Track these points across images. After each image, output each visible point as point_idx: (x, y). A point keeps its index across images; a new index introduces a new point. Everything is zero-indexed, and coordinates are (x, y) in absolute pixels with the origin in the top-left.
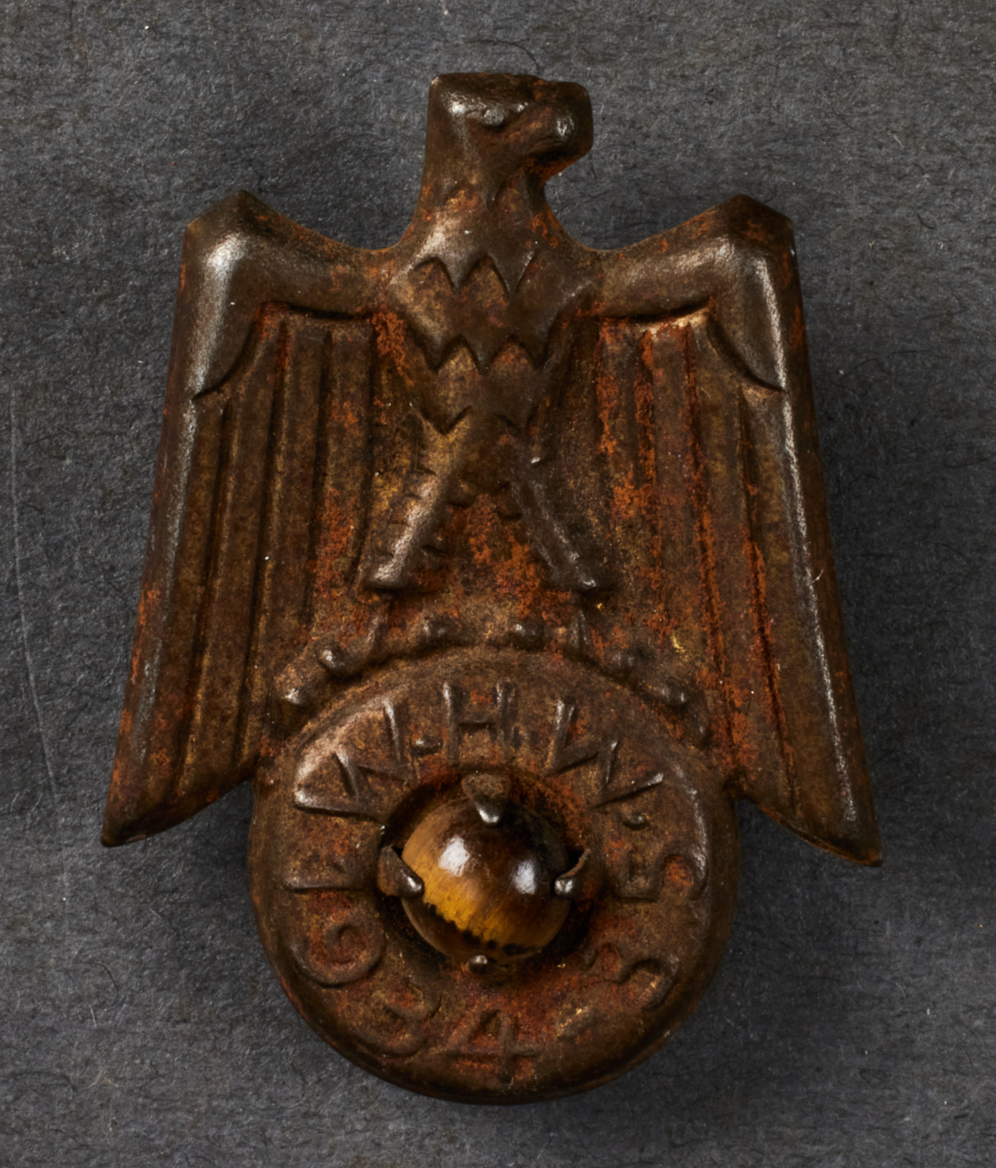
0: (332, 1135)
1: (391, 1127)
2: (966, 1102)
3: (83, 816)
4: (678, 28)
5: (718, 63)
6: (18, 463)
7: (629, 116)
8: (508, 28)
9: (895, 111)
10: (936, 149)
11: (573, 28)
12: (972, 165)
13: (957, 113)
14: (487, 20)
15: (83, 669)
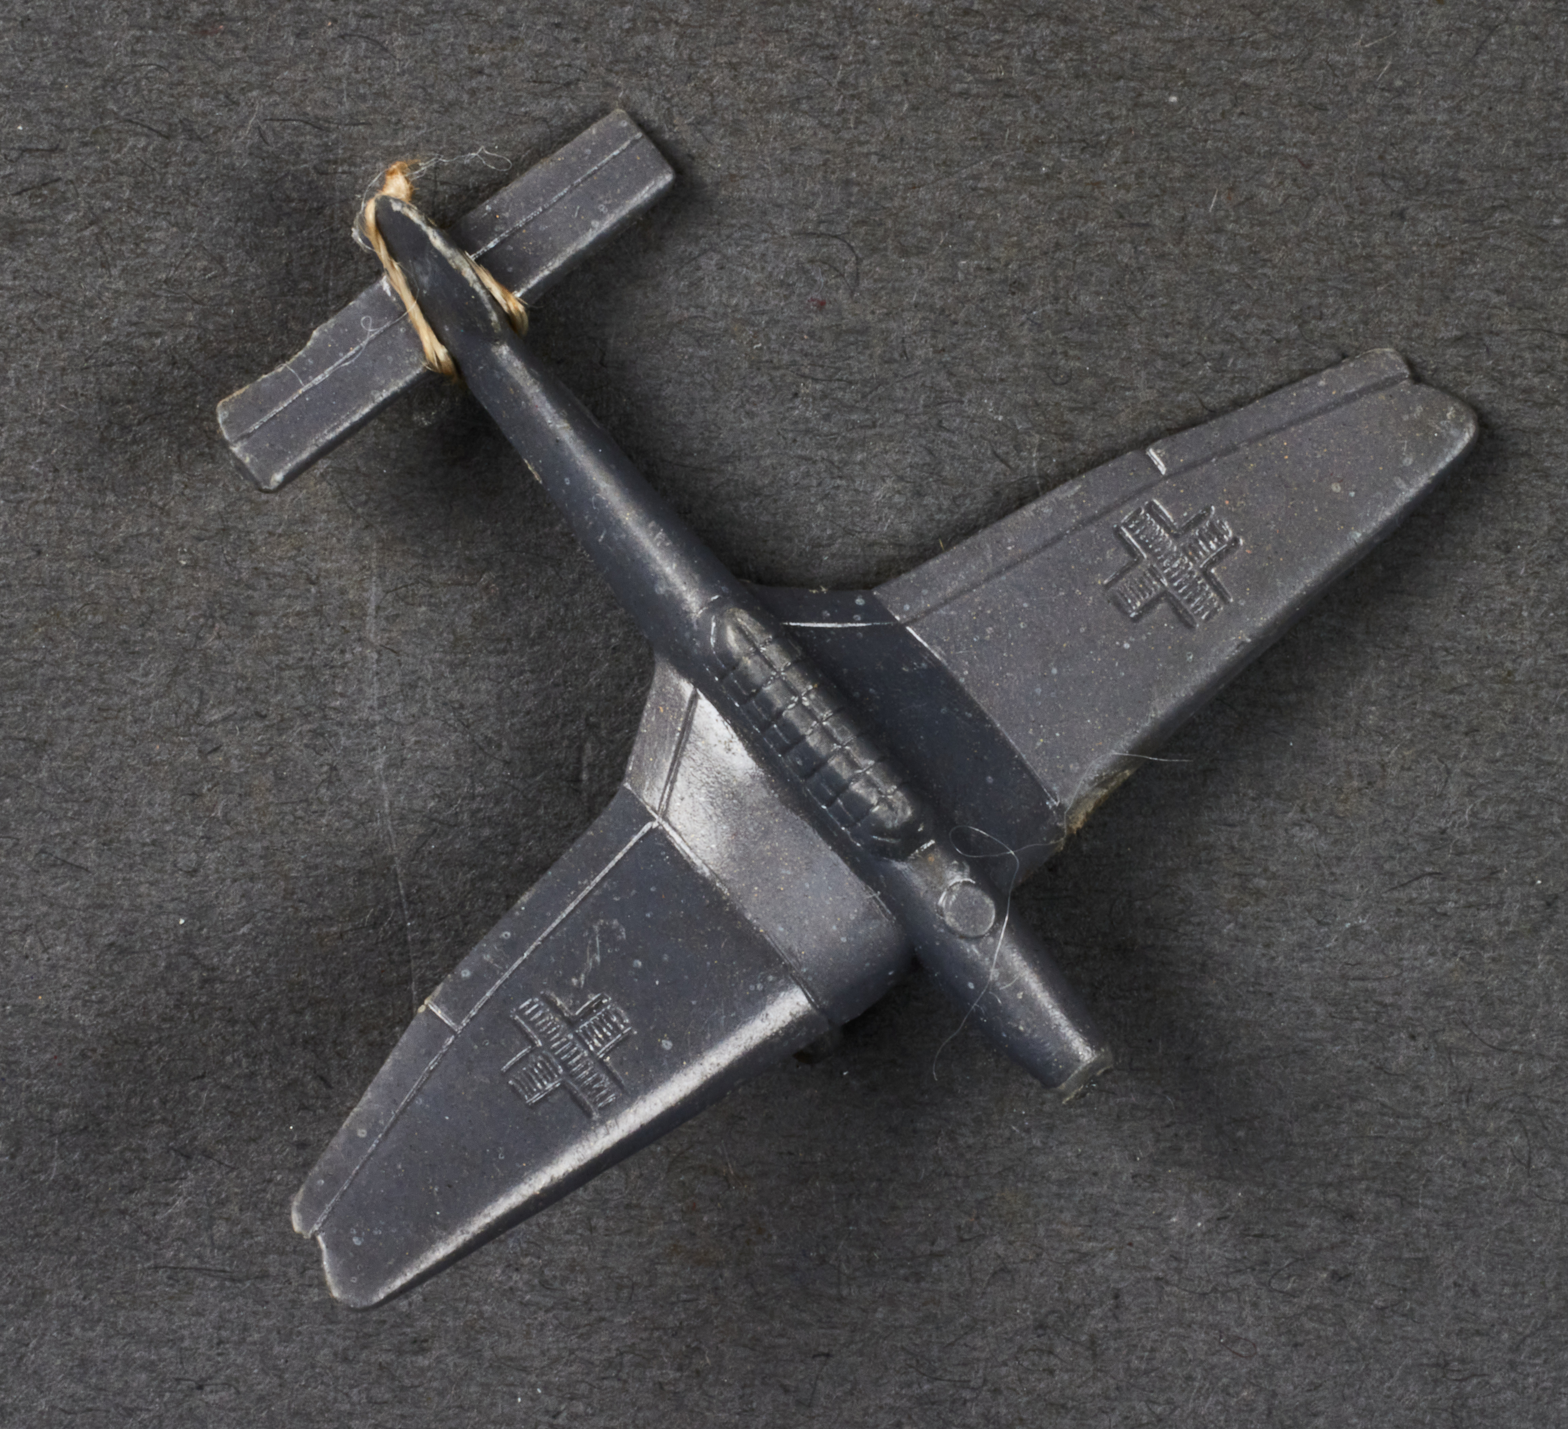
0: (653, 1225)
1: (705, 1219)
2: (1227, 1205)
3: (431, 931)
4: (985, 225)
5: (1021, 257)
6: (378, 608)
7: (939, 304)
8: (831, 222)
9: (1181, 304)
10: (1217, 339)
11: (889, 223)
12: (1249, 355)
13: (1236, 307)
14: (812, 215)
15: (433, 798)
